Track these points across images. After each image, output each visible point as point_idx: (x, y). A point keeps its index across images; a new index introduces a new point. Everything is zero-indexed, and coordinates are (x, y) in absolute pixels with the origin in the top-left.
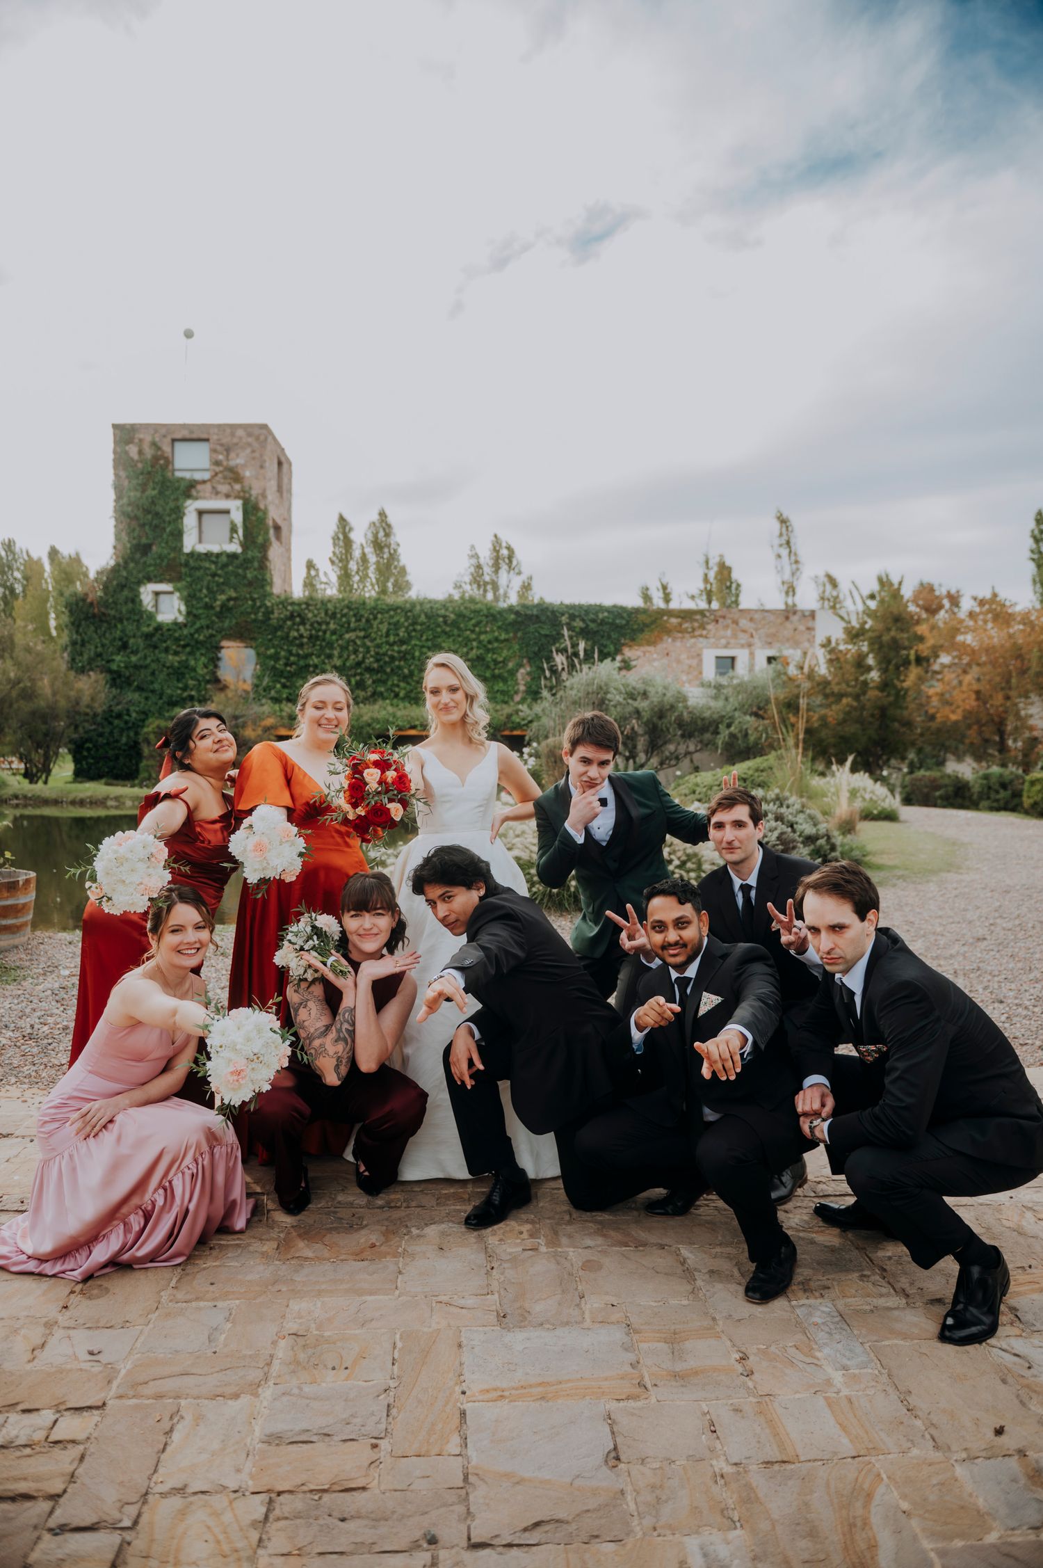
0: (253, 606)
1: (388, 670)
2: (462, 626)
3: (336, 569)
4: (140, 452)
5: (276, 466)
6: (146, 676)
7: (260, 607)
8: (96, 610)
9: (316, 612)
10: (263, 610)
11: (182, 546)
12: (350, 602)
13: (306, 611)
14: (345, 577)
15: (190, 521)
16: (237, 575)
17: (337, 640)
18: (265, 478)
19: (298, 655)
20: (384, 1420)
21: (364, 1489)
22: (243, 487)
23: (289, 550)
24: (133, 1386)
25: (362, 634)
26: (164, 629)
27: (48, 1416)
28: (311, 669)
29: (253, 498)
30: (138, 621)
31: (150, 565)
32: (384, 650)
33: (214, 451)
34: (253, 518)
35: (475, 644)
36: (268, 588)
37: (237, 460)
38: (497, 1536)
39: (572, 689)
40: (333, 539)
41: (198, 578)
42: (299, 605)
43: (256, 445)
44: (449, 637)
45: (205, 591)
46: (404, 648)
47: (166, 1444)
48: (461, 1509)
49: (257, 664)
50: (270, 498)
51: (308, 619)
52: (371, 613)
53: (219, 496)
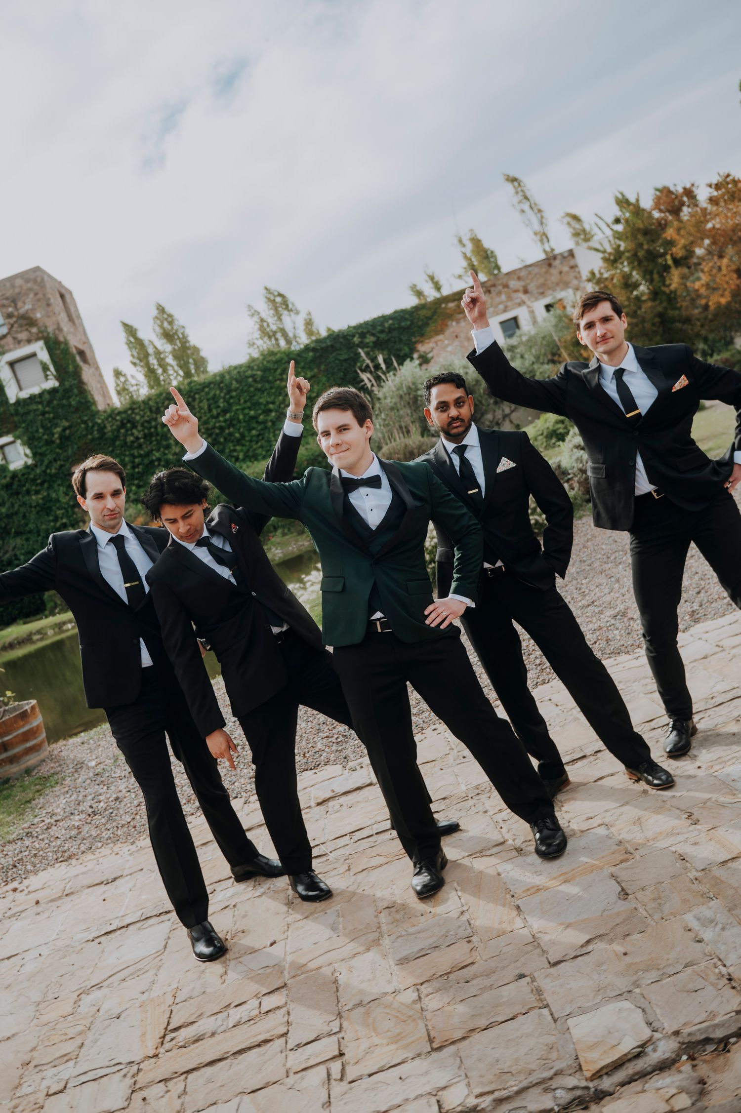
0: (87, 428)
1: (222, 440)
2: (271, 378)
3: (140, 369)
5: (59, 299)
6: (19, 521)
7: (93, 426)
9: (142, 413)
10: (96, 428)
11: (7, 399)
13: (133, 415)
14: (151, 373)
15: (6, 374)
16: (63, 406)
18: (54, 314)
19: (140, 456)
22: (38, 328)
23: (97, 368)
26: (19, 476)
28: (156, 463)
29: (51, 335)
32: (212, 424)
33: (2, 306)
34: (58, 352)
36: (93, 408)
37: (26, 307)
39: (385, 398)
40: (127, 344)
41: (31, 421)
42: (125, 412)
43: (36, 287)
44: (263, 392)
45: (41, 430)
46: (228, 416)
50: (65, 329)
51: (138, 422)
52: (189, 397)
53: (22, 344)
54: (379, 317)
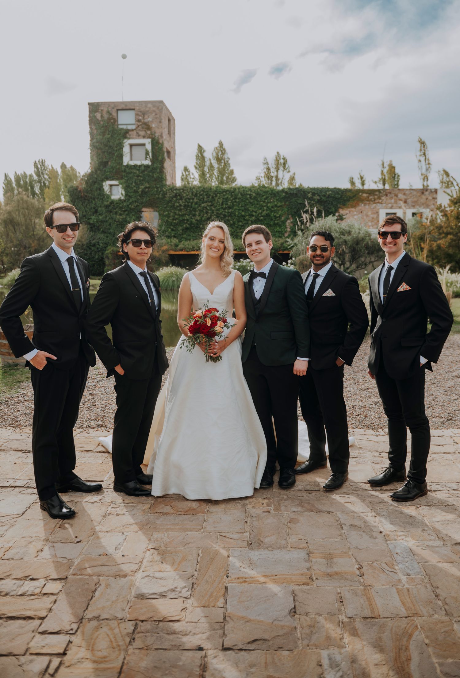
0: (157, 191)
2: (259, 199)
3: (198, 171)
4: (102, 116)
5: (167, 121)
6: (106, 226)
7: (161, 191)
8: (82, 194)
9: (187, 193)
10: (162, 193)
11: (123, 162)
12: (204, 188)
13: (183, 193)
14: (203, 175)
15: (126, 149)
16: (149, 176)
17: (198, 207)
18: (162, 127)
19: (179, 215)
20: (190, 590)
21: (178, 621)
22: (151, 132)
23: (174, 163)
24: (80, 570)
25: (210, 204)
26: (115, 203)
27: (42, 582)
28: (185, 221)
29: (156, 138)
30: (102, 199)
31: (107, 172)
32: (221, 211)
33: (137, 115)
35: (265, 208)
36: (164, 182)
37: (149, 119)
38: (235, 645)
40: (196, 156)
41: (131, 178)
42: (179, 190)
43: (157, 111)
44: (253, 205)
45: (134, 184)
46: (230, 210)
47: (92, 597)
48: (221, 632)
49: (159, 219)
50: (164, 137)
51: (184, 197)
52: (214, 194)
53: (140, 137)
54: (326, 188)
